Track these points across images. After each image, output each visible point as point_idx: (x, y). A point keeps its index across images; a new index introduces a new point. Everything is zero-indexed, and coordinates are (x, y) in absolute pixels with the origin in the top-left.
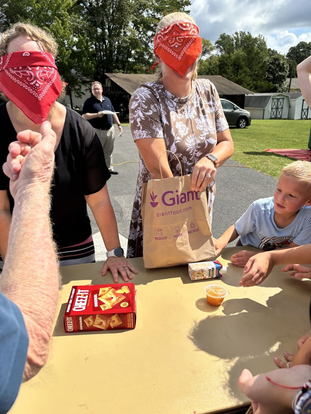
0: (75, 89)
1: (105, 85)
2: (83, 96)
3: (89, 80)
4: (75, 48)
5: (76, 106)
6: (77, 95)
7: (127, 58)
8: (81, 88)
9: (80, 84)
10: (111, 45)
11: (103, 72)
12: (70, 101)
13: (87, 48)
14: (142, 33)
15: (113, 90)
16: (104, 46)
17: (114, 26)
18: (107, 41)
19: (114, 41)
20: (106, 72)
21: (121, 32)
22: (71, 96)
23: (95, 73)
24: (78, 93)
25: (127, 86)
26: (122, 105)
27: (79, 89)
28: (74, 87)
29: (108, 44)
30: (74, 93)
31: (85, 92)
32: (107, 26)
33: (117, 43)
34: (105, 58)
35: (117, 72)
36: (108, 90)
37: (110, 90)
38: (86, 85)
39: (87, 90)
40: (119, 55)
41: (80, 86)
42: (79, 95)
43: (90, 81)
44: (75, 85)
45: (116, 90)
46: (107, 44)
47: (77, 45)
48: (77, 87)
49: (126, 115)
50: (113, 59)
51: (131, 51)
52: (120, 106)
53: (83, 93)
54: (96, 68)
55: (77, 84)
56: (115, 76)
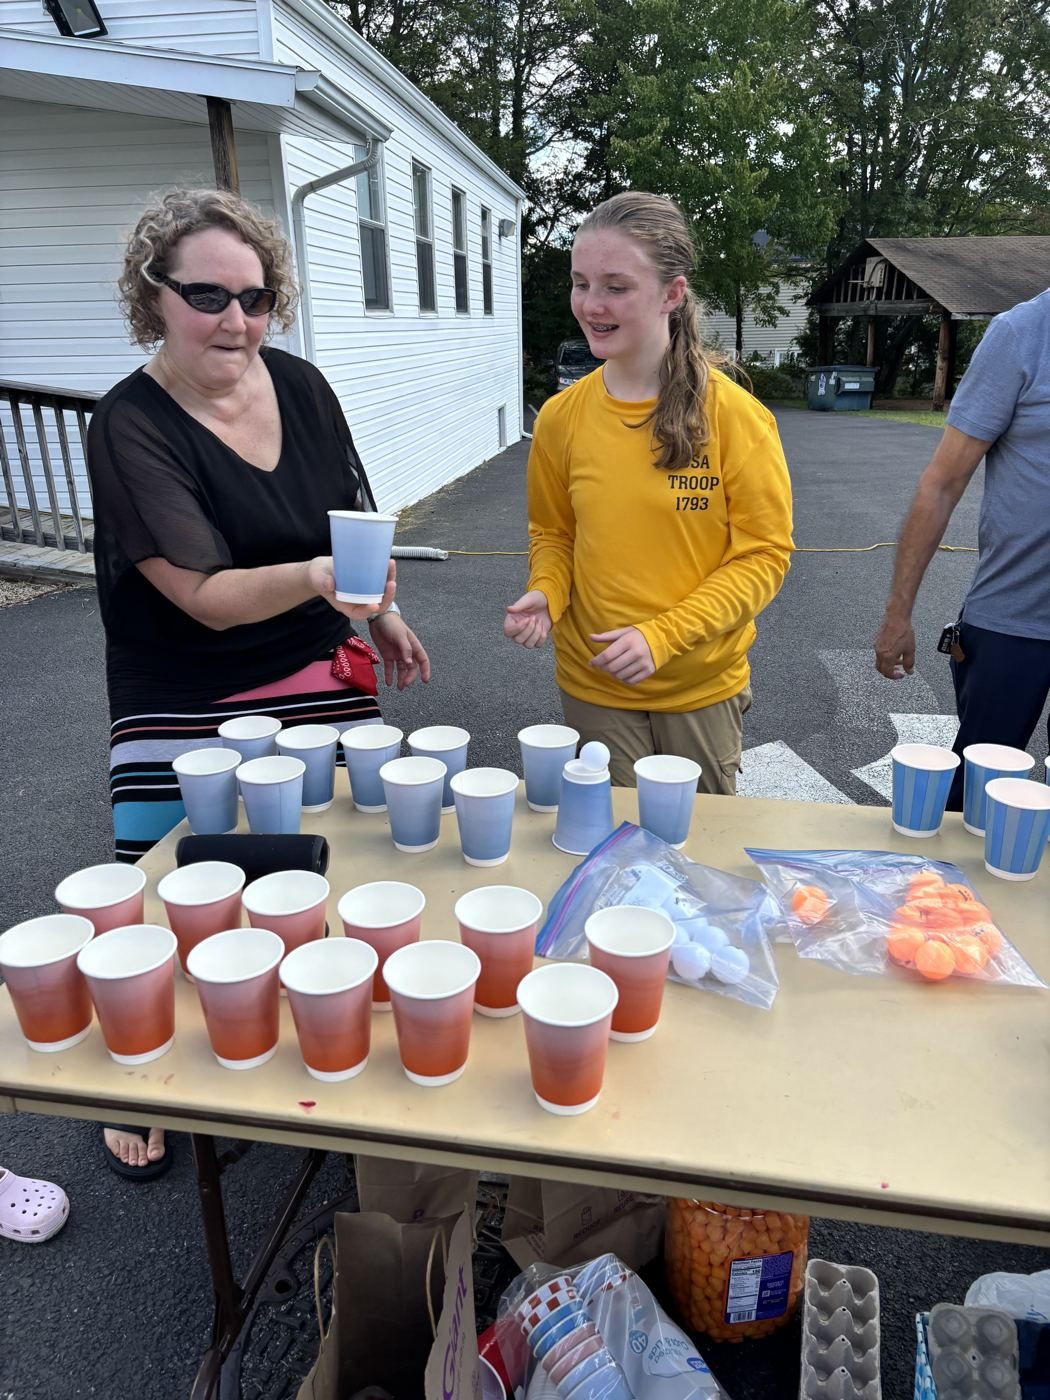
0: (759, 298)
1: (863, 279)
2: (781, 319)
3: (809, 265)
4: (778, 159)
5: (756, 352)
6: (762, 316)
7: (961, 179)
8: (777, 292)
9: (776, 280)
10: (905, 141)
11: (864, 234)
12: (735, 336)
13: (819, 156)
14: (1031, 86)
15: (888, 297)
16: (881, 142)
17: (928, 70)
18: (894, 127)
19: (917, 123)
20: (875, 235)
21: (950, 91)
22: (739, 321)
23: (833, 239)
24: (765, 310)
25: (942, 281)
26: (913, 349)
27: (769, 297)
28: (757, 288)
29: (895, 135)
30: (754, 310)
31: (788, 306)
32: (902, 75)
33: (928, 128)
34: (877, 184)
35: (916, 234)
36: (868, 298)
37: (879, 297)
38: (796, 284)
39: (797, 297)
40: (932, 170)
41: (776, 286)
42: (769, 315)
43: (812, 266)
44: (759, 283)
45: (899, 297)
46: (891, 136)
47: (789, 146)
48: (764, 290)
49: (925, 385)
50: (904, 186)
51: (980, 153)
52: (907, 352)
53: (782, 310)
54: (841, 223)
55: (765, 280)
56: (903, 249)
